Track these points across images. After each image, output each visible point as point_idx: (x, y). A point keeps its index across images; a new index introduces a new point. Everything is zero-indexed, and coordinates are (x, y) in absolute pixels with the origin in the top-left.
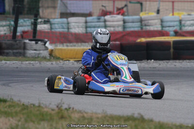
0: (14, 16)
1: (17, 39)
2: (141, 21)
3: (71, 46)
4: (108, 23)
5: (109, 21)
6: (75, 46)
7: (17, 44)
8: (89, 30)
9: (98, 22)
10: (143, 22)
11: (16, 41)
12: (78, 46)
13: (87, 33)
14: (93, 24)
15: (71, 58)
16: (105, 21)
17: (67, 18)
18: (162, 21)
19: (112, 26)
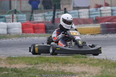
0: (53, 10)
1: (55, 23)
3: (82, 26)
5: (103, 11)
7: (55, 27)
8: (92, 16)
9: (96, 11)
11: (55, 25)
12: (86, 26)
13: (90, 18)
14: (94, 13)
15: (87, 33)
16: (100, 11)
17: (78, 10)
19: (104, 14)
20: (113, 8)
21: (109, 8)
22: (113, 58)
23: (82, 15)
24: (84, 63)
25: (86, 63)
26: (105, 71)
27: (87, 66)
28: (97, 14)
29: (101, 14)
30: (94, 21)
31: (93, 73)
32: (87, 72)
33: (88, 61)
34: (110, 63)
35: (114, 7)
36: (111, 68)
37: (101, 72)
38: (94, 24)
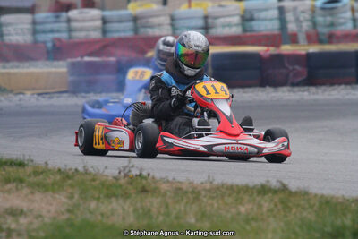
2: (135, 19)
3: (12, 67)
4: (74, 25)
5: (76, 21)
6: (17, 67)
8: (41, 37)
9: (55, 22)
10: (139, 22)
12: (23, 68)
13: (35, 42)
14: (49, 27)
15: (28, 90)
16: (69, 20)
18: (173, 19)
19: (81, 30)
20: (107, 13)
21: (95, 12)
22: (106, 168)
23: (12, 32)
24: (14, 181)
25: (21, 181)
26: (81, 208)
27: (26, 191)
28: (58, 31)
29: (70, 30)
30: (48, 52)
31: (44, 212)
32: (25, 209)
33: (29, 176)
34: (98, 182)
35: (111, 9)
36: (98, 199)
37: (69, 211)
38: (48, 62)
